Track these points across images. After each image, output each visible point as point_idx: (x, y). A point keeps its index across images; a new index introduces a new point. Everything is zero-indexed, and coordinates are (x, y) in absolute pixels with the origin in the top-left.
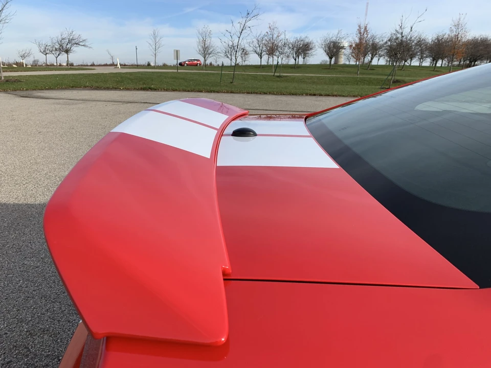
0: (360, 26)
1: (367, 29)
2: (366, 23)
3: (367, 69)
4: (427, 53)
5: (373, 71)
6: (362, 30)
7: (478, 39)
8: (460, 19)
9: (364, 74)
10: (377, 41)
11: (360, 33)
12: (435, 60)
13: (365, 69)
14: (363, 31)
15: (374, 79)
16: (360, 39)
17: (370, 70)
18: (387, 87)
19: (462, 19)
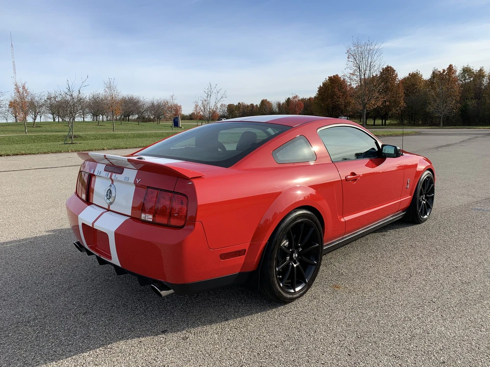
0: (16, 85)
1: (26, 88)
2: (24, 83)
3: (33, 127)
4: (87, 110)
5: (40, 128)
6: (21, 90)
7: (126, 98)
8: (110, 82)
9: (32, 132)
10: (37, 99)
11: (19, 92)
12: (95, 115)
13: (30, 127)
14: (21, 91)
15: (50, 136)
16: (20, 98)
17: (36, 126)
18: (70, 142)
19: (112, 83)
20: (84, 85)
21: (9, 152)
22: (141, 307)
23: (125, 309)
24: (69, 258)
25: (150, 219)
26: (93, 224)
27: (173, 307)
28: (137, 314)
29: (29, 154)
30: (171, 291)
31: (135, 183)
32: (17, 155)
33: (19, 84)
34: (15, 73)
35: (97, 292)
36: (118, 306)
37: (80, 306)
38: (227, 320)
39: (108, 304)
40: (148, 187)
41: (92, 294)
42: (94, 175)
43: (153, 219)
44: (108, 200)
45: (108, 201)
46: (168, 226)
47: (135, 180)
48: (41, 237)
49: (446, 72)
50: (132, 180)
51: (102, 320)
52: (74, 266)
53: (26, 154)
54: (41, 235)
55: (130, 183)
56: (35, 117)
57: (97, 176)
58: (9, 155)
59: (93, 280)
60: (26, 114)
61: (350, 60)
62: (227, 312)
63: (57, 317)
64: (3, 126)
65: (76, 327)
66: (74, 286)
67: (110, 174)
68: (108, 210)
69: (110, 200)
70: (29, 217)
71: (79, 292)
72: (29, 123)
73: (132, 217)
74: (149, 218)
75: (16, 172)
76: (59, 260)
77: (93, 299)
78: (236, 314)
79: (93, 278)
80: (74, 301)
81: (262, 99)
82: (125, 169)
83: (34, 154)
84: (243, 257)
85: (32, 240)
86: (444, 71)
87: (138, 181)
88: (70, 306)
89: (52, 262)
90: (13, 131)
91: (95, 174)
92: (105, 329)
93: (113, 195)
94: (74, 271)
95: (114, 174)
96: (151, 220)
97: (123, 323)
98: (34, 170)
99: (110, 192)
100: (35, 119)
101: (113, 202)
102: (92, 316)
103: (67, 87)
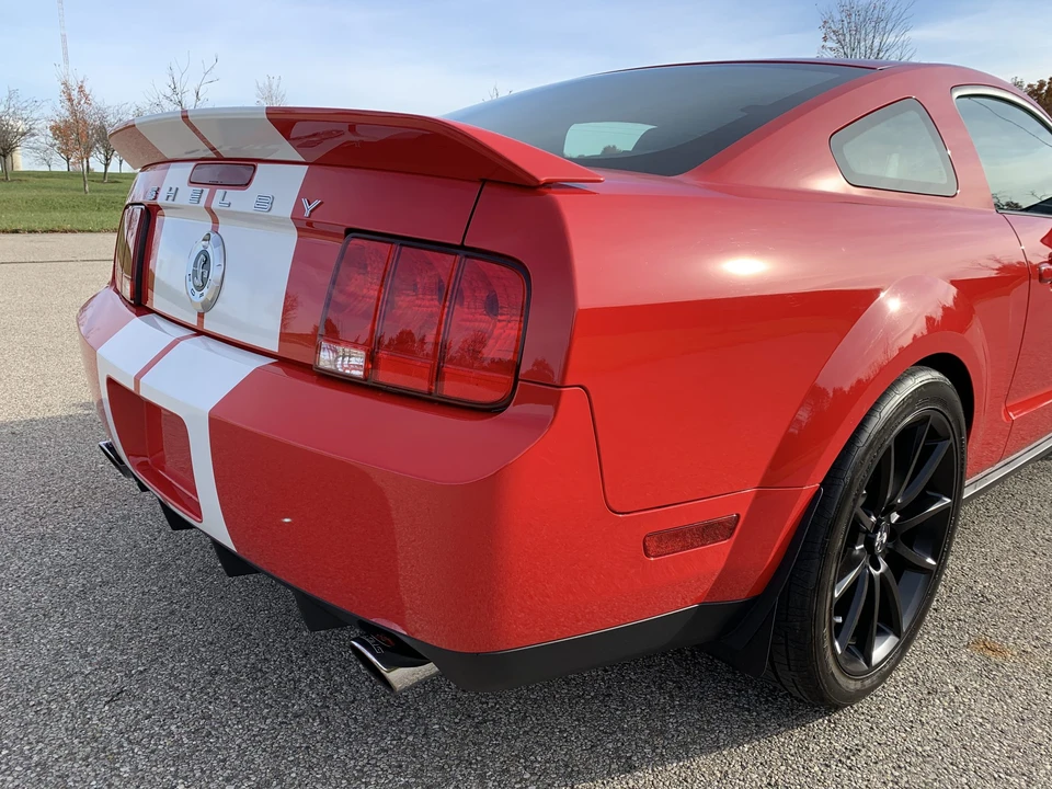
0: (65, 84)
1: (87, 92)
2: (81, 79)
3: (102, 182)
5: (117, 185)
6: (75, 94)
9: (97, 190)
10: (111, 119)
11: (70, 100)
13: (97, 182)
14: (74, 96)
16: (74, 113)
17: (109, 182)
19: (274, 87)
20: (208, 78)
21: (35, 226)
22: (310, 686)
23: (256, 689)
24: (108, 488)
25: (356, 367)
26: (137, 380)
27: (426, 693)
28: (296, 716)
29: (79, 231)
30: (429, 669)
31: (296, 217)
32: (53, 231)
33: (73, 84)
34: (66, 60)
35: (172, 613)
36: (234, 676)
37: (106, 664)
38: (630, 768)
39: (202, 661)
40: (349, 231)
41: (155, 620)
42: (158, 208)
43: (366, 370)
44: (198, 294)
45: (198, 298)
46: (432, 402)
47: (298, 207)
48: (44, 421)
49: (1046, 88)
50: (284, 208)
51: (171, 734)
52: (118, 514)
53: (72, 231)
54: (49, 415)
55: (276, 222)
56: (107, 160)
57: (167, 208)
58: (35, 232)
59: (166, 567)
60: (88, 152)
61: (829, 44)
62: (623, 730)
63: (15, 706)
64: (39, 177)
65: (72, 756)
66: (104, 583)
67: (207, 191)
68: (199, 333)
69: (205, 290)
70: (31, 367)
71: (112, 609)
72: (96, 175)
73: (281, 361)
74: (351, 362)
75: (39, 265)
76: (77, 492)
77: (153, 637)
78: (659, 741)
79: (168, 558)
80: (87, 644)
81: (606, 145)
82: (260, 166)
83: (90, 231)
84: (725, 545)
85: (18, 429)
86: (1042, 84)
87: (308, 208)
88: (72, 662)
89: (54, 498)
90: (60, 189)
91: (161, 201)
92: (175, 776)
93: (215, 273)
94: (115, 532)
95: (220, 192)
96: (359, 373)
97: (241, 753)
98: (82, 263)
99: (205, 260)
100: (107, 165)
101: (214, 301)
102: (137, 712)
103: (170, 83)
